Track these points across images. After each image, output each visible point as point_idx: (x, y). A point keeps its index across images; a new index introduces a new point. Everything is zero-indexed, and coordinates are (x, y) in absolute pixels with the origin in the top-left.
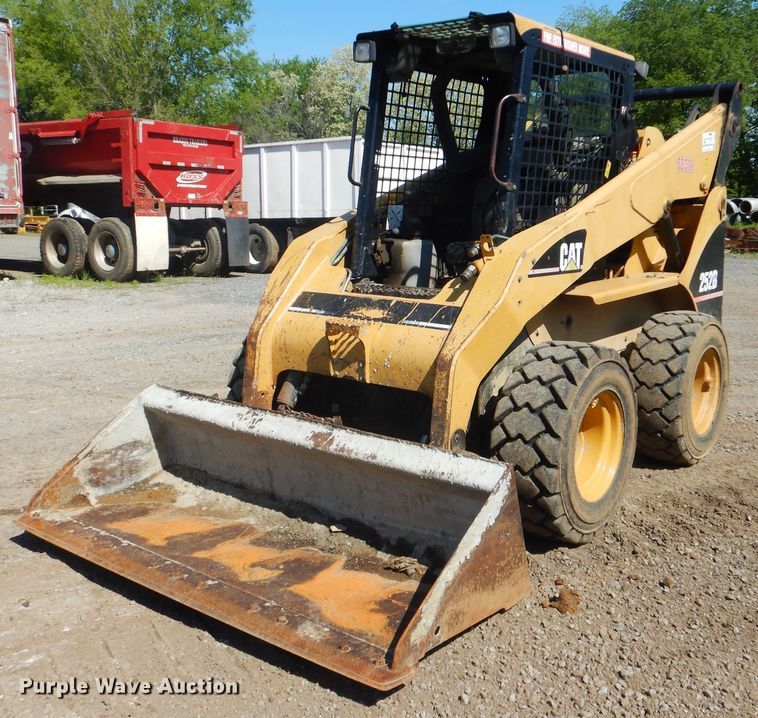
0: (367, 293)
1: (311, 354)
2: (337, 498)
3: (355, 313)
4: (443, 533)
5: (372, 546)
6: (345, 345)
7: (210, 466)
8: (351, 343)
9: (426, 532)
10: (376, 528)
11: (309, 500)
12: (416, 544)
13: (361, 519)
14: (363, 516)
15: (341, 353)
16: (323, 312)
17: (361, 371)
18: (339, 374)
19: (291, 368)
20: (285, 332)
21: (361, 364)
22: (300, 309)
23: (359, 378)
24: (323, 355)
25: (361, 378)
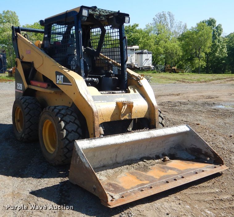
1: (112, 115)
15: (122, 112)
17: (130, 116)
18: (123, 119)
19: (104, 121)
20: (100, 110)
21: (130, 114)
22: (97, 102)
23: (129, 118)
24: (116, 114)
25: (130, 118)
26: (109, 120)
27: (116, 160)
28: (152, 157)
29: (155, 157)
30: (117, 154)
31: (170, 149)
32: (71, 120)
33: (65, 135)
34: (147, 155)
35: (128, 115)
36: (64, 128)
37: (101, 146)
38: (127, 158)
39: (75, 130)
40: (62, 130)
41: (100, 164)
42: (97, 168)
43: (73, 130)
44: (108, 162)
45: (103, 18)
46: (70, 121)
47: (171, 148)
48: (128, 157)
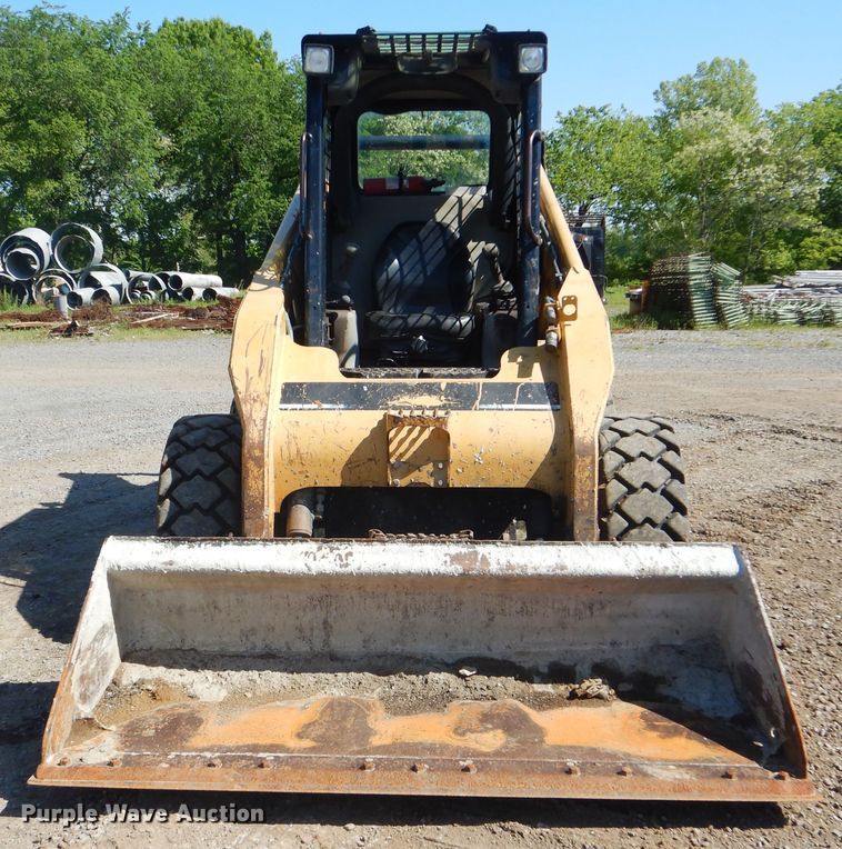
0: (377, 377)
1: (349, 462)
2: (447, 635)
3: (396, 403)
4: (613, 644)
5: (523, 681)
6: (406, 444)
7: (202, 639)
8: (415, 440)
9: (588, 648)
10: (513, 659)
11: (398, 648)
12: (575, 665)
13: (487, 654)
14: (489, 649)
15: (401, 455)
16: (342, 406)
17: (442, 473)
18: (402, 483)
19: (312, 485)
20: (295, 438)
21: (441, 466)
22: (299, 406)
23: (436, 483)
24: (370, 460)
25: (440, 483)
26: (337, 482)
27: (326, 642)
28: (526, 666)
29: (546, 670)
30: (330, 620)
31: (652, 649)
32: (201, 468)
33: (163, 519)
34: (497, 651)
35: (430, 467)
36: (169, 494)
37: (198, 569)
38: (382, 644)
39: (206, 506)
40: (161, 500)
41: (249, 645)
42: (230, 657)
43: (196, 506)
44: (287, 643)
45: (444, 66)
46: (198, 472)
47: (657, 647)
48: (394, 643)
